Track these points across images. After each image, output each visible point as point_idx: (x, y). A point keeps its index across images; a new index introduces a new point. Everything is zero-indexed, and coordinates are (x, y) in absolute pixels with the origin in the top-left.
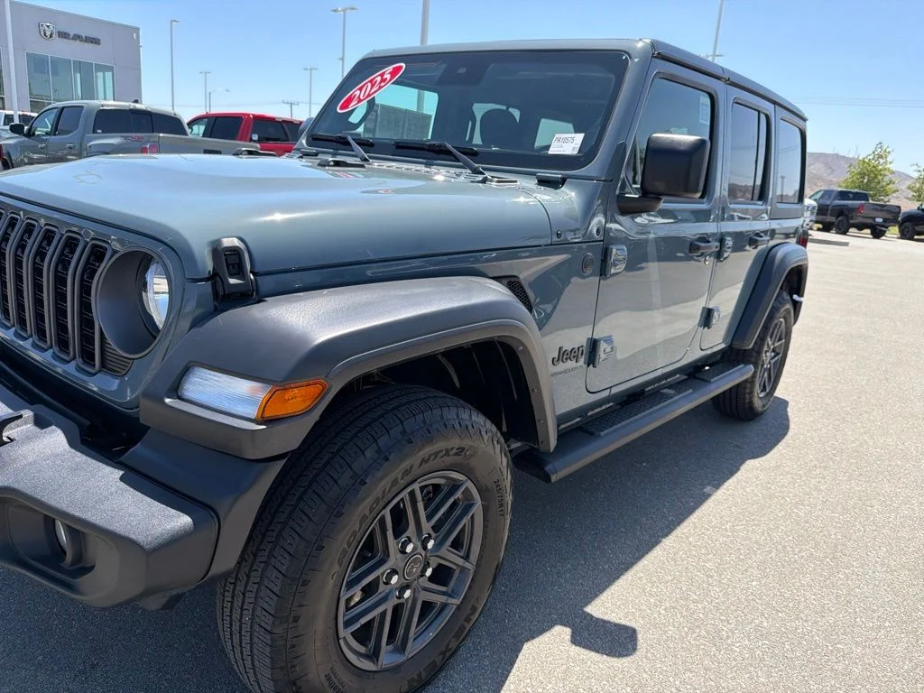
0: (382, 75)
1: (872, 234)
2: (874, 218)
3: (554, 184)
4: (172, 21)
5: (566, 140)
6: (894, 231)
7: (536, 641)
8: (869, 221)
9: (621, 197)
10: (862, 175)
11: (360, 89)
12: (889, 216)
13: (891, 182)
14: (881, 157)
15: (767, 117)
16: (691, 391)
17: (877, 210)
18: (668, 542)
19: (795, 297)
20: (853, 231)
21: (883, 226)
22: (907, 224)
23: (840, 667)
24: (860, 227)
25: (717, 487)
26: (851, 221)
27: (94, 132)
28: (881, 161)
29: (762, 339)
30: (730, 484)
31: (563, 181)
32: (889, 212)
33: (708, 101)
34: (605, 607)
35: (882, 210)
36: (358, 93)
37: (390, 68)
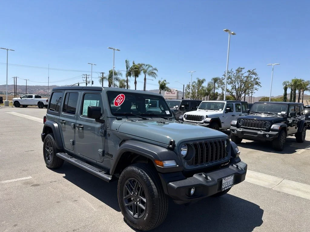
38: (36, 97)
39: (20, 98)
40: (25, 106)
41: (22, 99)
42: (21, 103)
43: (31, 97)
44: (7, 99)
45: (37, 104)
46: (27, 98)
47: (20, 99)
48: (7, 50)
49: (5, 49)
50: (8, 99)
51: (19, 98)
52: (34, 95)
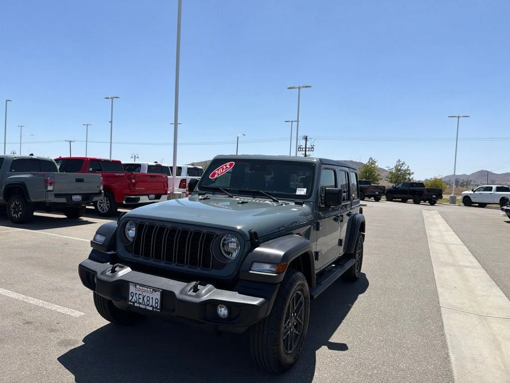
0: (226, 166)
1: (374, 199)
2: (375, 192)
3: (301, 204)
4: (7, 101)
5: (301, 190)
6: (384, 198)
7: (319, 350)
8: (373, 194)
9: (319, 207)
10: (366, 172)
11: (218, 170)
12: (381, 191)
13: (379, 175)
14: (372, 164)
15: (347, 173)
16: (340, 269)
17: (375, 188)
18: (344, 321)
19: (362, 233)
20: (366, 198)
21: (379, 196)
22: (389, 194)
23: (405, 346)
24: (369, 197)
25: (353, 304)
26: (365, 194)
27: (11, 171)
28: (373, 166)
29: (355, 250)
30: (356, 302)
31: (303, 203)
32: (381, 189)
33: (333, 173)
34: (335, 338)
35: (378, 189)
36: (217, 172)
37: (229, 163)
38: (498, 189)
39: (472, 190)
40: (482, 205)
41: (476, 192)
42: (473, 200)
43: (490, 189)
44: (453, 192)
45: (499, 203)
46: (484, 191)
47: (473, 192)
48: (459, 117)
49: (455, 117)
50: (455, 194)
51: (471, 192)
52: (494, 187)
